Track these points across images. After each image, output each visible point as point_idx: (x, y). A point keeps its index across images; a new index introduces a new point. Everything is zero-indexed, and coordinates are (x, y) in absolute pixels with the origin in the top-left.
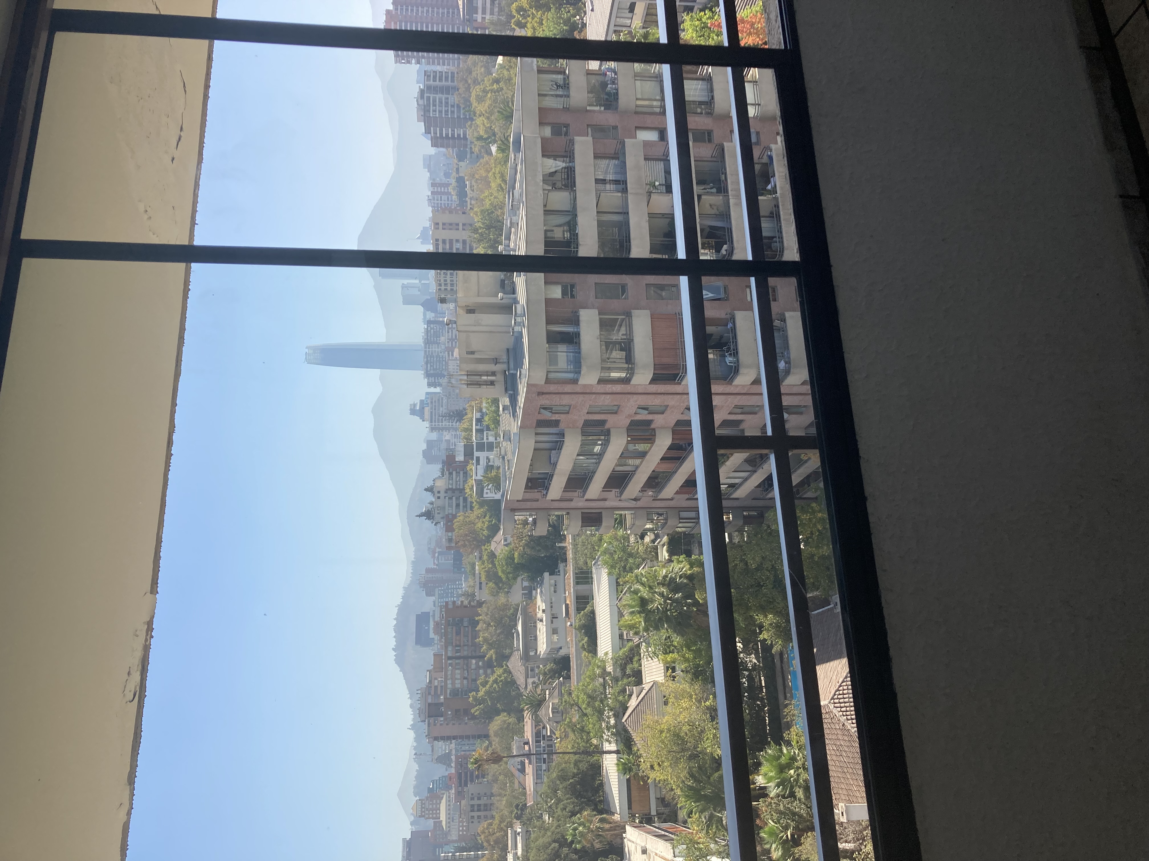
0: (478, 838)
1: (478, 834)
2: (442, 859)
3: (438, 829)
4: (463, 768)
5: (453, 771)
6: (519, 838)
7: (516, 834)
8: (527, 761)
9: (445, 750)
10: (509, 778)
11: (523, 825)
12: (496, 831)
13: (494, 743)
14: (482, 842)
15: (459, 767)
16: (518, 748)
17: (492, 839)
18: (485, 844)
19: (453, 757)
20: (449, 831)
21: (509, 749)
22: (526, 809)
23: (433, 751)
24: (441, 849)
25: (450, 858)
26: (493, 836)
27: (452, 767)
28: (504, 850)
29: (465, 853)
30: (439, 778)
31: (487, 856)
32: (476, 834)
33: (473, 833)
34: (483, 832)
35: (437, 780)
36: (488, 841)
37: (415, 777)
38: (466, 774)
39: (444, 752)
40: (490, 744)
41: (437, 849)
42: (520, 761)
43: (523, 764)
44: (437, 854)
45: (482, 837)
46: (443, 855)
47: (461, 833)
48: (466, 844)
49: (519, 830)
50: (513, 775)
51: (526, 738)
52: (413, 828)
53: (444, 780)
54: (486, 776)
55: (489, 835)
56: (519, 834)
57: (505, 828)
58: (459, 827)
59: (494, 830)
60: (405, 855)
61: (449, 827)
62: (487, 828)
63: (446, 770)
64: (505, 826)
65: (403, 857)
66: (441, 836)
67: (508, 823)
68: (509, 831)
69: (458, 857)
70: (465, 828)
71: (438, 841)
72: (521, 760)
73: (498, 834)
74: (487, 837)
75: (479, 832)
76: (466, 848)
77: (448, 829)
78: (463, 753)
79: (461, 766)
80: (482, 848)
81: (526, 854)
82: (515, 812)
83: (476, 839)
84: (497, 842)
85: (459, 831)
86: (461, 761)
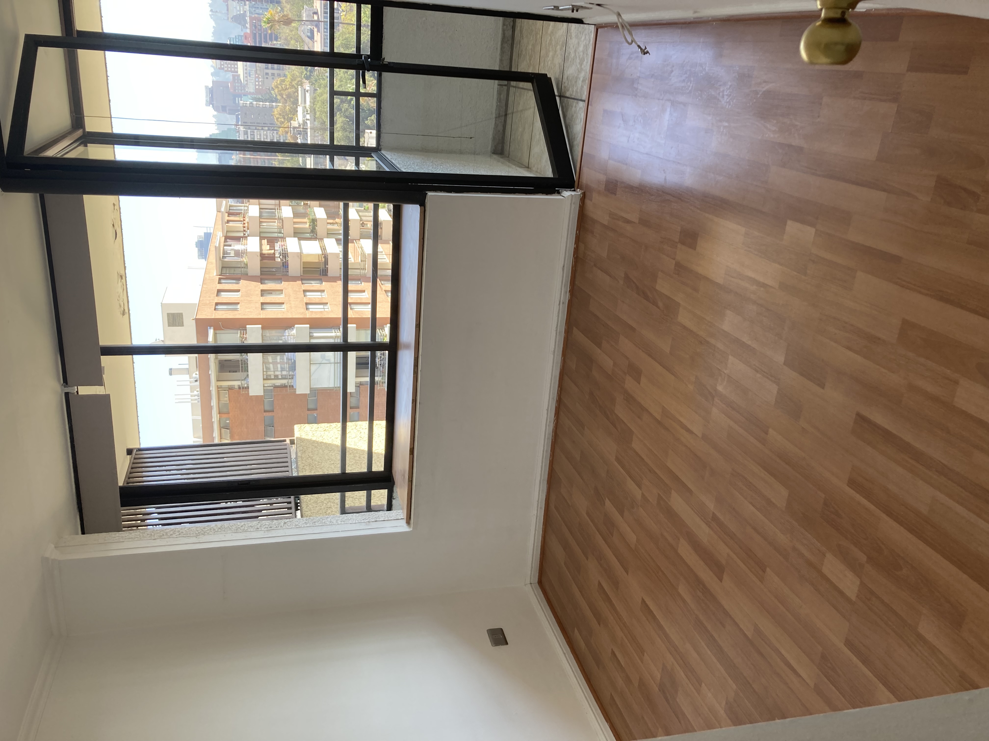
0: (273, 92)
1: (272, 88)
2: (241, 105)
3: (236, 81)
4: (257, 29)
5: (248, 31)
6: (308, 95)
7: (305, 91)
8: (315, 30)
9: (240, 11)
10: (300, 43)
11: (312, 84)
12: (288, 87)
13: (285, 9)
14: (276, 96)
15: (254, 28)
16: (308, 16)
17: (285, 93)
18: (279, 97)
19: (248, 19)
20: (247, 84)
21: (300, 16)
22: (314, 71)
23: (228, 10)
24: (240, 99)
25: (248, 105)
26: (285, 92)
27: (247, 27)
28: (296, 103)
29: (261, 103)
30: (236, 36)
31: (280, 106)
32: (271, 89)
33: (268, 88)
34: (277, 87)
35: (233, 38)
36: (281, 95)
37: (213, 33)
38: (260, 35)
39: (238, 13)
40: (282, 9)
41: (237, 98)
42: (309, 29)
43: (312, 32)
44: (237, 102)
45: (276, 90)
46: (242, 102)
47: (257, 87)
48: (262, 96)
49: (308, 88)
50: (303, 41)
51: (315, 8)
52: (214, 78)
53: (240, 38)
54: (279, 40)
55: (282, 90)
56: (307, 91)
57: (296, 86)
58: (256, 81)
59: (286, 86)
60: (208, 100)
61: (247, 81)
62: (281, 84)
63: (242, 30)
64: (296, 84)
65: (207, 101)
66: (240, 88)
67: (298, 82)
68: (300, 89)
69: (255, 105)
70: (260, 83)
71: (237, 91)
72: (311, 28)
73: (289, 90)
74: (280, 91)
75: (273, 86)
76: (262, 99)
77: (245, 83)
78: (256, 15)
79: (256, 27)
80: (276, 101)
81: (313, 105)
82: (304, 73)
83: (271, 93)
84: (289, 96)
85: (256, 85)
86: (255, 23)
